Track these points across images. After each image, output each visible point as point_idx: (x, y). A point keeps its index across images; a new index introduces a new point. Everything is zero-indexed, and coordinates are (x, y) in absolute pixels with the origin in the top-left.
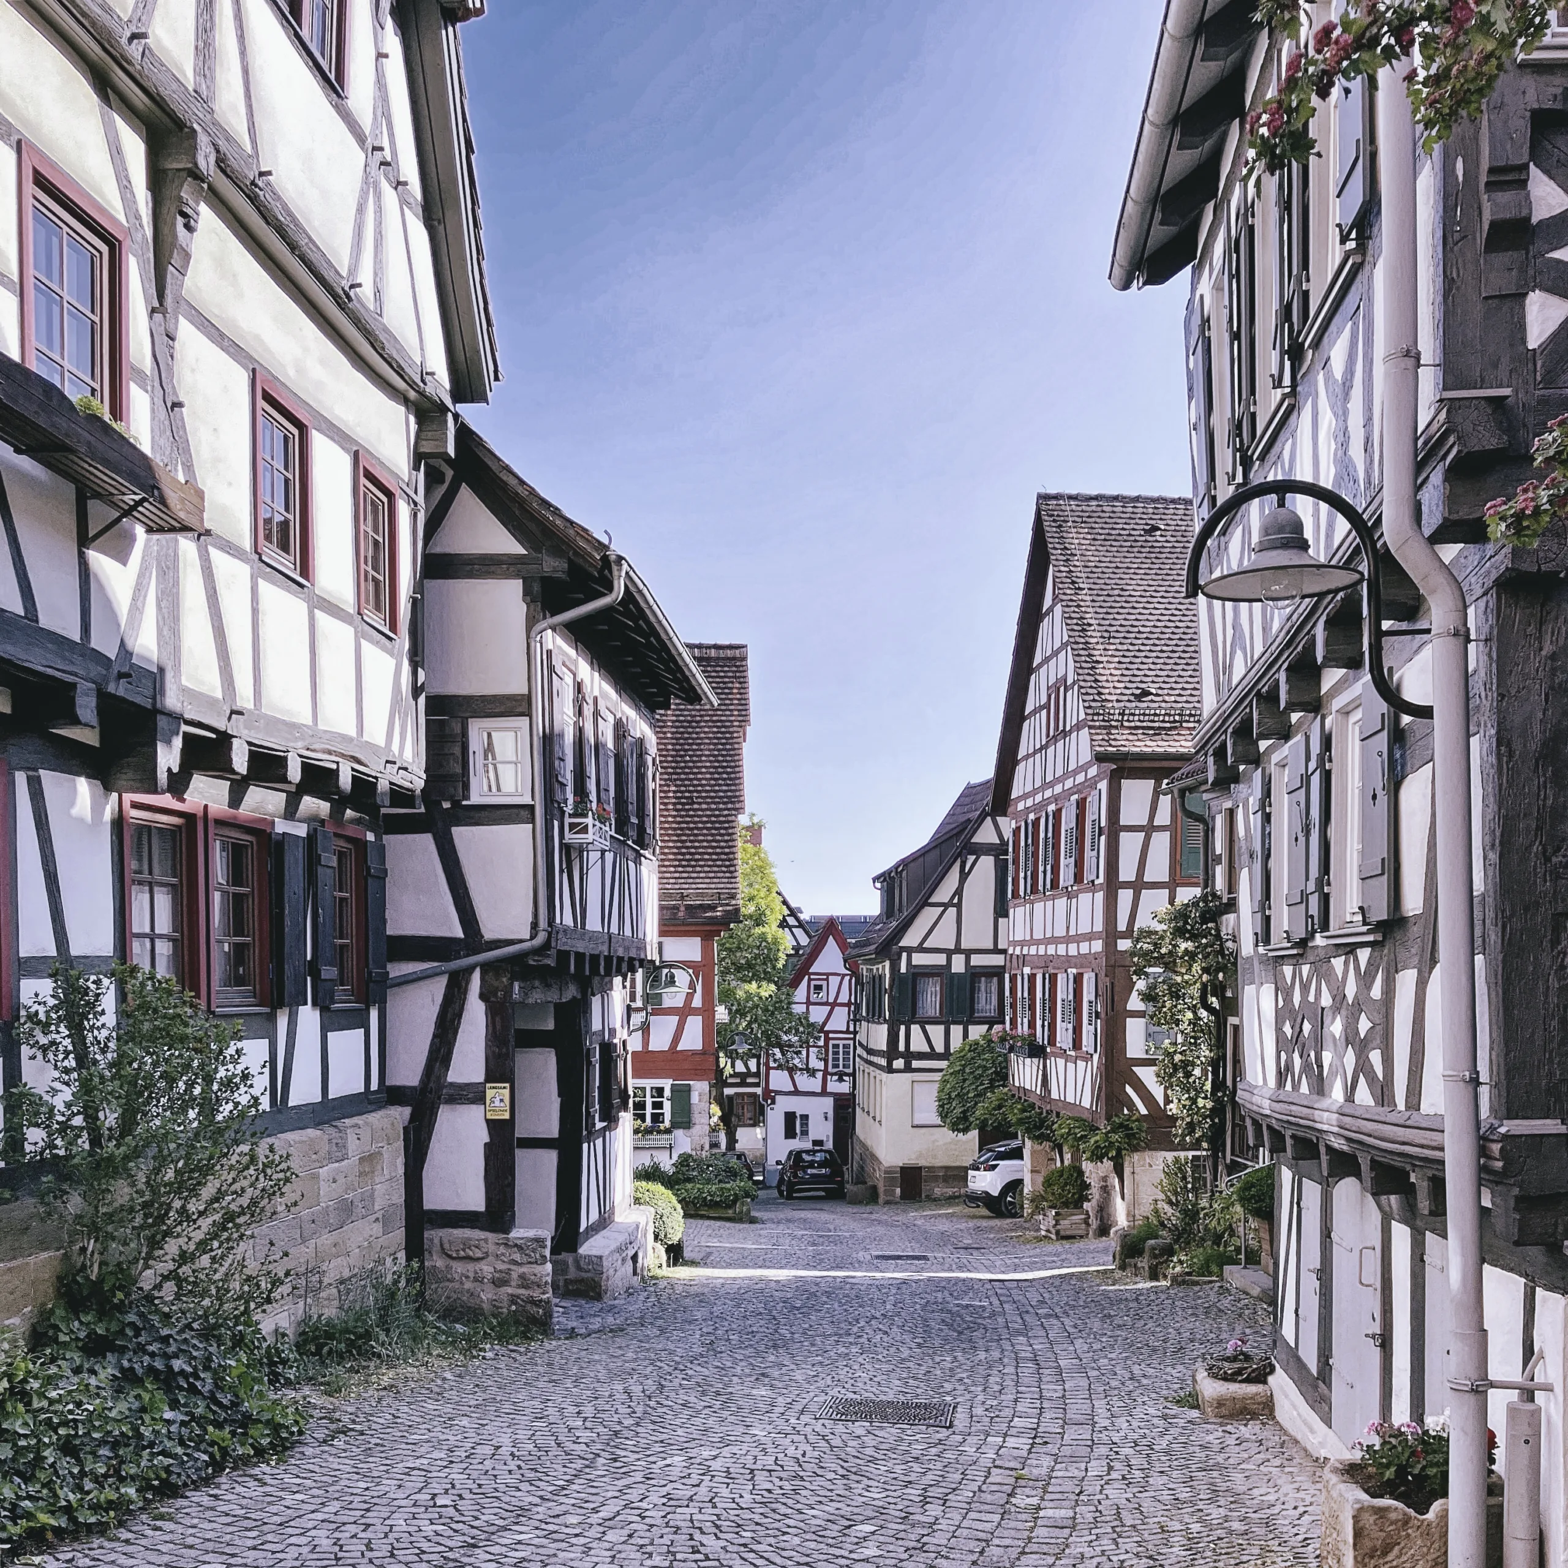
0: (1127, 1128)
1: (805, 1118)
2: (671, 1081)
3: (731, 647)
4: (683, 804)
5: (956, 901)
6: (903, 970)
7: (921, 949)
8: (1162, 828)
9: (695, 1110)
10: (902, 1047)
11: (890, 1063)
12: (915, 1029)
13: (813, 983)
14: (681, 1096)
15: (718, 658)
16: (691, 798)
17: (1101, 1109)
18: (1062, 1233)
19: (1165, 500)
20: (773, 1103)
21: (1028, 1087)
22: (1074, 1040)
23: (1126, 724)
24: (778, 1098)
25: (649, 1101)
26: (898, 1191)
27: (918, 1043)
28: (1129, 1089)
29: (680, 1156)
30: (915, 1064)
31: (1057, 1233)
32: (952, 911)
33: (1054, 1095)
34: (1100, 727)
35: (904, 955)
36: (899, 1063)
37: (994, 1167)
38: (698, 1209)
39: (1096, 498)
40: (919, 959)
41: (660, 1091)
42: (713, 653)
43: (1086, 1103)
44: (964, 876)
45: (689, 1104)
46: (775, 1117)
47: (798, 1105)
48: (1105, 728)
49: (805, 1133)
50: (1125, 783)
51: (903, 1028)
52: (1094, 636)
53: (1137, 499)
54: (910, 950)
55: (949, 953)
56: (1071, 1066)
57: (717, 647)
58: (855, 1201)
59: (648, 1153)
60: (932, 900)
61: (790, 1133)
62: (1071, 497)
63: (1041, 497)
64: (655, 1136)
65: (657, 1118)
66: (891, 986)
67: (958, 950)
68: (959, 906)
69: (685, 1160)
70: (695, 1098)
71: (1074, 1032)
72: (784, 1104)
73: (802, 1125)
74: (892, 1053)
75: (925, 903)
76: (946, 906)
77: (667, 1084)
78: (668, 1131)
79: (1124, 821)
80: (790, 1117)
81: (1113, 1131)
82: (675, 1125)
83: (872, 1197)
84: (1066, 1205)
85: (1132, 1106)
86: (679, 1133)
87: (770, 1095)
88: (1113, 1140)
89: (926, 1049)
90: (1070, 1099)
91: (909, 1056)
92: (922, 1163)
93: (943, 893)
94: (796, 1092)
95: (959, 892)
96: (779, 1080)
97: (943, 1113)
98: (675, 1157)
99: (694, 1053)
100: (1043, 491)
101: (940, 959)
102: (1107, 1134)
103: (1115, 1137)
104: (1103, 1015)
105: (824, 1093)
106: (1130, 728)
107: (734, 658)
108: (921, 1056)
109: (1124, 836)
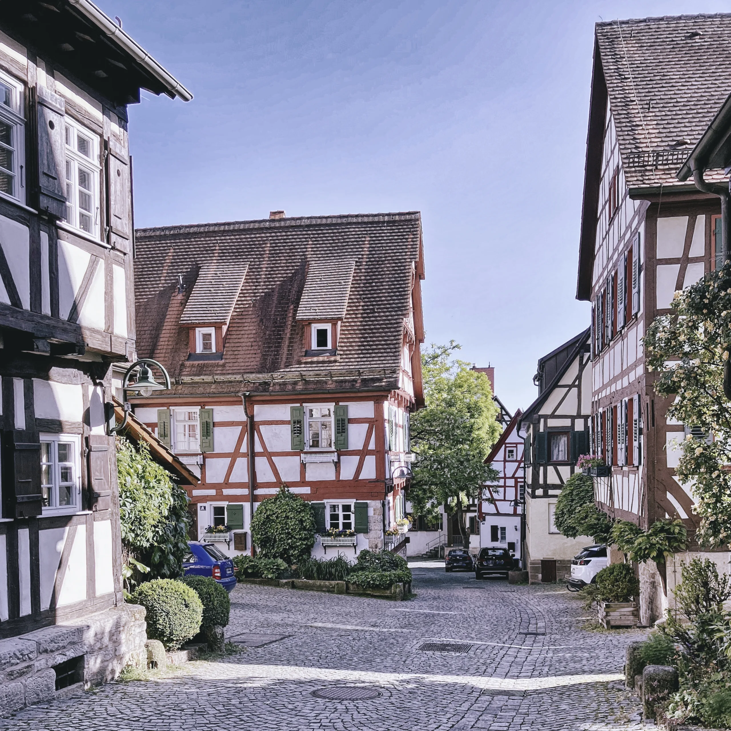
0: (668, 532)
1: (503, 529)
2: (354, 501)
3: (409, 214)
4: (367, 313)
5: (577, 383)
6: (542, 430)
7: (553, 416)
8: (696, 260)
9: (371, 520)
10: (541, 481)
11: (533, 492)
12: (550, 469)
13: (508, 449)
14: (362, 510)
15: (401, 221)
16: (373, 309)
17: (645, 515)
18: (613, 623)
19: (704, 16)
20: (484, 520)
21: (603, 501)
22: (626, 458)
23: (660, 167)
24: (487, 517)
25: (341, 514)
26: (540, 576)
27: (552, 478)
28: (669, 496)
29: (361, 552)
30: (551, 492)
31: (608, 623)
32: (575, 390)
33: (616, 506)
34: (635, 172)
35: (542, 420)
36: (539, 492)
37: (587, 562)
38: (364, 590)
39: (645, 21)
40: (552, 423)
41: (347, 508)
42: (397, 218)
43: (635, 511)
44: (582, 367)
45: (367, 517)
46: (485, 528)
47: (499, 521)
48: (640, 171)
49: (503, 538)
50: (661, 222)
51: (542, 468)
52: (636, 109)
53: (680, 18)
54: (546, 417)
55: (573, 418)
56: (625, 479)
57: (400, 214)
58: (514, 582)
59: (336, 550)
60: (561, 383)
61: (494, 538)
62: (623, 23)
63: (598, 25)
64: (342, 538)
65: (347, 526)
66: (534, 441)
67: (579, 416)
68: (579, 387)
69: (364, 554)
70: (371, 512)
71: (626, 451)
72: (490, 521)
73: (502, 534)
74: (535, 485)
75: (556, 385)
76: (570, 387)
77: (352, 502)
78: (352, 535)
79: (659, 256)
80: (494, 529)
81: (655, 534)
82: (358, 531)
83: (524, 580)
84: (617, 598)
85: (672, 511)
86: (361, 536)
87: (482, 517)
88: (654, 541)
89: (558, 482)
90: (625, 508)
91: (546, 487)
92: (556, 558)
93: (569, 378)
94: (498, 514)
95: (579, 377)
96: (487, 507)
97: (559, 524)
98: (358, 552)
99: (370, 481)
100: (599, 21)
101: (567, 422)
102: (648, 536)
103: (654, 540)
104: (645, 431)
105: (515, 514)
106: (664, 170)
107: (410, 220)
108: (555, 487)
109: (660, 269)
